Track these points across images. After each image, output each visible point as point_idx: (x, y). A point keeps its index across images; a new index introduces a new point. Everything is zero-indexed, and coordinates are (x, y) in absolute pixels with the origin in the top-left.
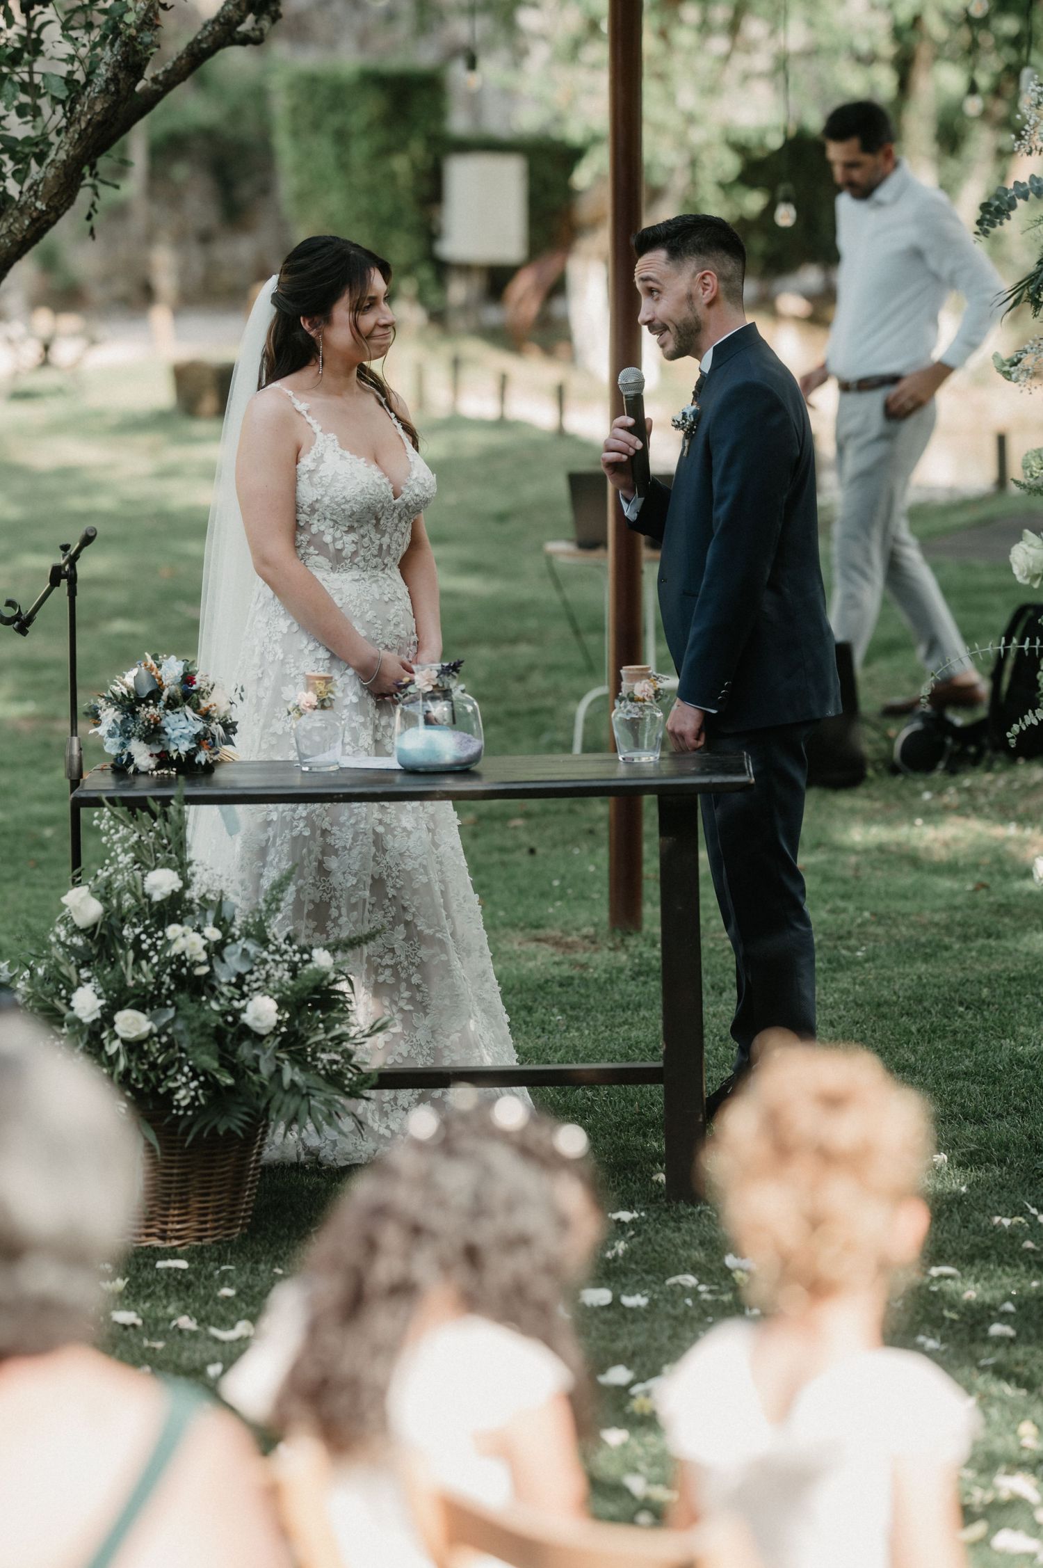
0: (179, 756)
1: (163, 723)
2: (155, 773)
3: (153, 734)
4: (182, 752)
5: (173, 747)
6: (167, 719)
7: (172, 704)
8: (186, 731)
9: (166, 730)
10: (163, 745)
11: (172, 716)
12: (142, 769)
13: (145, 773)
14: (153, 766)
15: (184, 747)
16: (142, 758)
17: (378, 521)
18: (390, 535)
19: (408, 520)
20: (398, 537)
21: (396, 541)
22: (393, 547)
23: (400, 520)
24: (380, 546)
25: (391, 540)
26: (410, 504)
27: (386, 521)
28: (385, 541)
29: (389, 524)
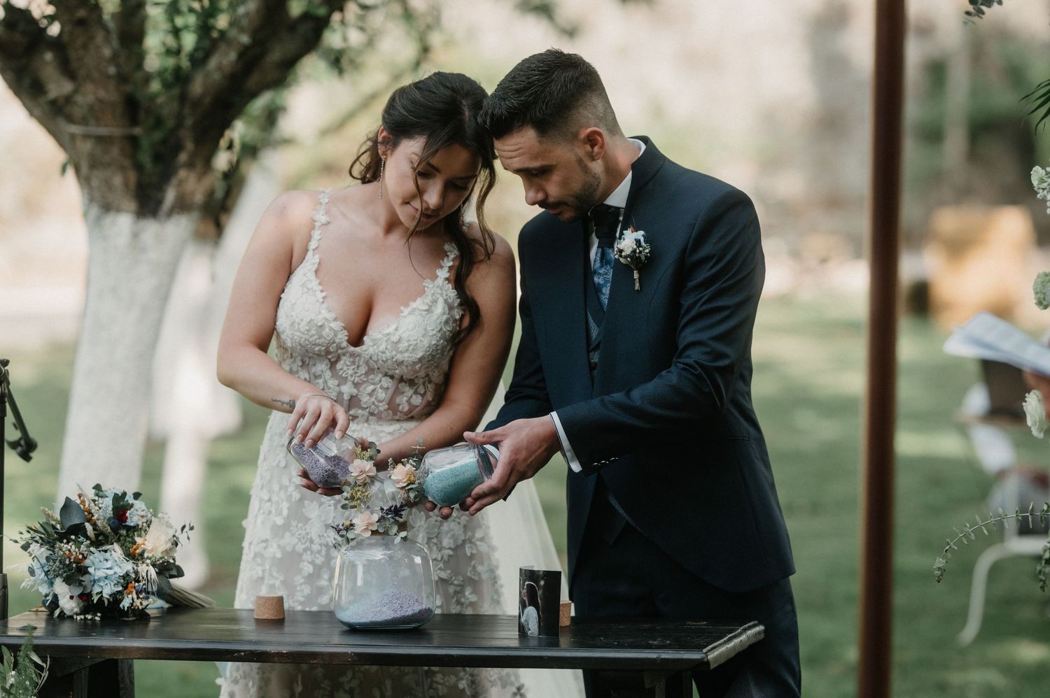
0: (101, 599)
1: (87, 562)
2: (79, 618)
3: (75, 573)
4: (106, 595)
5: (96, 589)
6: (91, 557)
7: (100, 541)
8: (110, 572)
9: (89, 569)
10: (85, 587)
11: (97, 554)
12: (68, 613)
13: (71, 617)
14: (77, 610)
15: (108, 590)
16: (65, 600)
17: (333, 365)
18: (356, 385)
19: (386, 375)
20: (374, 391)
21: (370, 395)
22: (365, 399)
23: (371, 371)
24: (340, 394)
25: (359, 391)
26: (375, 358)
27: (345, 368)
28: (347, 389)
29: (350, 372)
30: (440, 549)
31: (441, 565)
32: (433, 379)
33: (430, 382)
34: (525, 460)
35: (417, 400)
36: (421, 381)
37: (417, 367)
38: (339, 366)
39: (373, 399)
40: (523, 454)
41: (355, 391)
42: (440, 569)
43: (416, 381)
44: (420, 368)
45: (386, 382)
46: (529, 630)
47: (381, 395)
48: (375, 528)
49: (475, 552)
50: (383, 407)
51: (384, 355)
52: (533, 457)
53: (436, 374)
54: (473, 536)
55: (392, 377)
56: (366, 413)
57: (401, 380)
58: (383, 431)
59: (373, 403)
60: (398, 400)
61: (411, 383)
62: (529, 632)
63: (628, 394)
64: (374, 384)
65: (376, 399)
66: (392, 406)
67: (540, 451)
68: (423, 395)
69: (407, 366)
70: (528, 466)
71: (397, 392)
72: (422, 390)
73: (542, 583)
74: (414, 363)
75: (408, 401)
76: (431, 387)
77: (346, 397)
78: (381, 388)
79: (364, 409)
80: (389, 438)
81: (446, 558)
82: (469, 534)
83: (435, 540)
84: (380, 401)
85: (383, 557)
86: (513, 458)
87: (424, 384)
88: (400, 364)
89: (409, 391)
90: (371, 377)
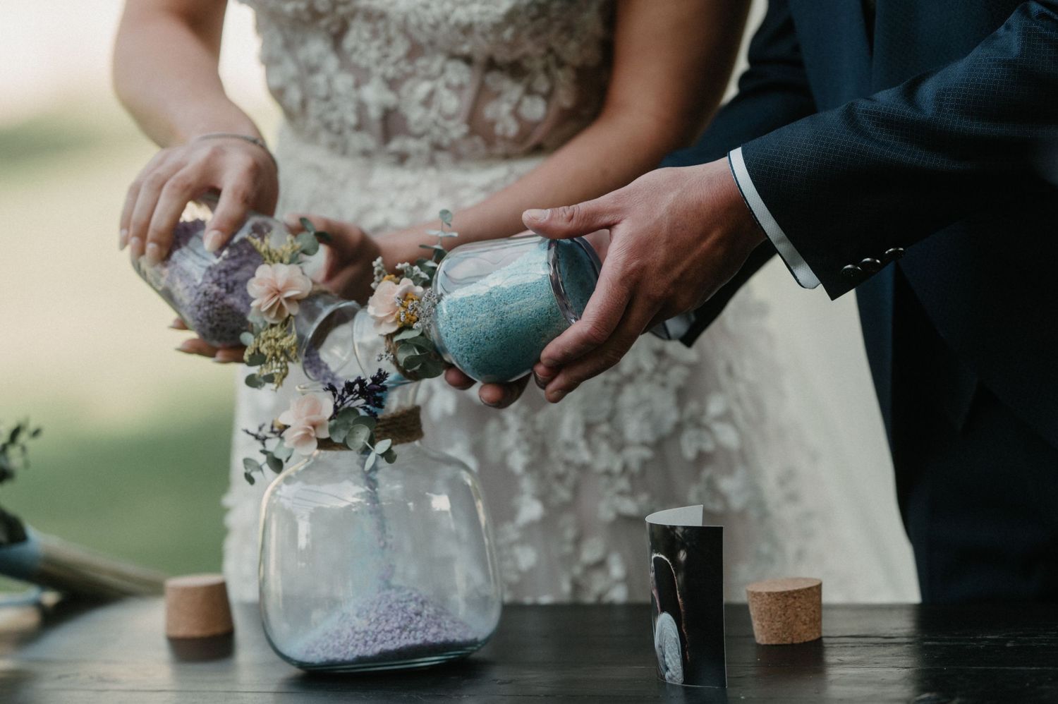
17: (337, 39)
18: (392, 84)
19: (453, 56)
20: (432, 94)
21: (427, 102)
22: (415, 114)
23: (415, 51)
24: (361, 107)
25: (399, 97)
26: (413, 20)
27: (362, 47)
28: (374, 95)
29: (373, 54)
30: (619, 446)
31: (623, 484)
32: (567, 57)
33: (561, 64)
34: (667, 267)
35: (535, 109)
36: (538, 64)
37: (508, 34)
38: (350, 41)
39: (433, 114)
40: (660, 253)
41: (389, 98)
42: (621, 493)
43: (526, 64)
44: (516, 36)
45: (458, 73)
46: (667, 669)
47: (450, 102)
48: (325, 434)
49: (708, 446)
50: (457, 130)
51: (428, 13)
52: (685, 263)
53: (573, 46)
54: (703, 412)
55: (468, 60)
56: (423, 145)
57: (491, 65)
58: (466, 186)
59: (435, 123)
60: (489, 112)
61: (516, 70)
62: (667, 675)
63: (910, 93)
64: (430, 78)
65: (440, 111)
66: (477, 126)
67: (706, 244)
68: (548, 97)
69: (484, 35)
70: (676, 283)
71: (483, 94)
72: (542, 84)
73: (682, 556)
74: (497, 28)
75: (515, 113)
76: (564, 77)
77: (374, 113)
78: (448, 86)
79: (418, 137)
80: (481, 197)
81: (635, 466)
82: (693, 406)
83: (604, 428)
84: (449, 117)
85: (356, 500)
86: (634, 264)
87: (546, 70)
88: (467, 29)
89: (513, 91)
90: (422, 62)
